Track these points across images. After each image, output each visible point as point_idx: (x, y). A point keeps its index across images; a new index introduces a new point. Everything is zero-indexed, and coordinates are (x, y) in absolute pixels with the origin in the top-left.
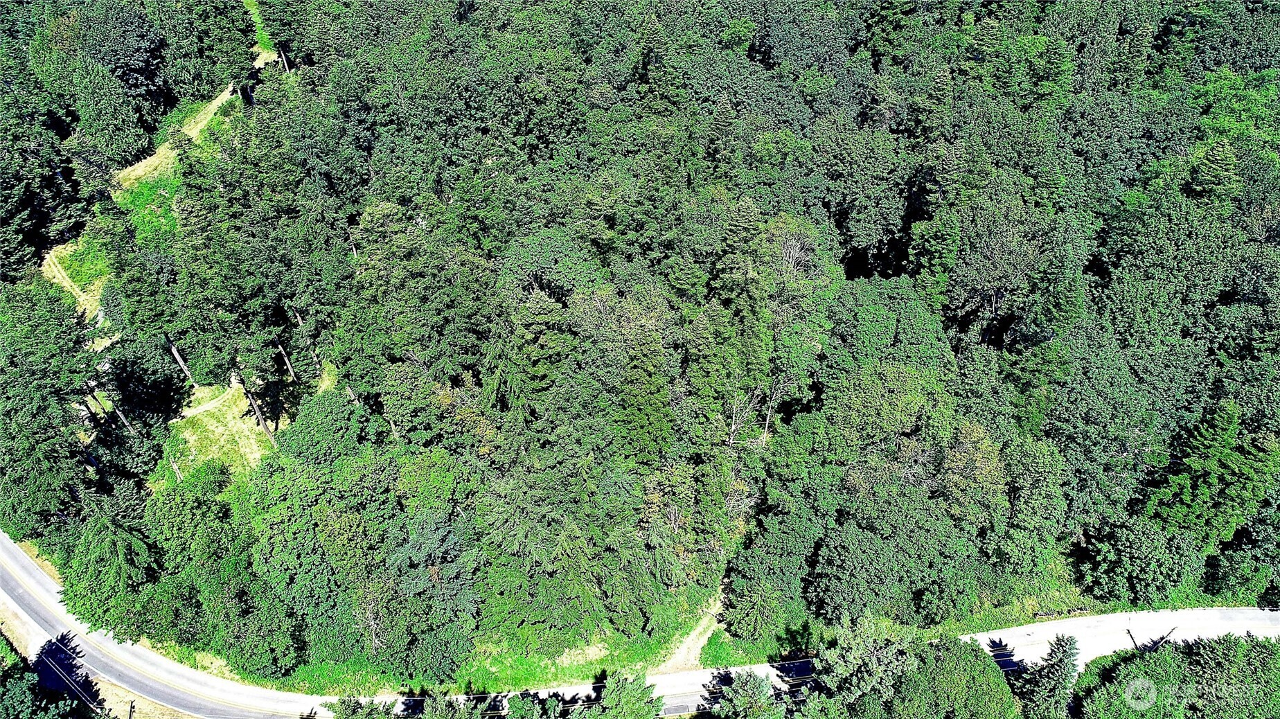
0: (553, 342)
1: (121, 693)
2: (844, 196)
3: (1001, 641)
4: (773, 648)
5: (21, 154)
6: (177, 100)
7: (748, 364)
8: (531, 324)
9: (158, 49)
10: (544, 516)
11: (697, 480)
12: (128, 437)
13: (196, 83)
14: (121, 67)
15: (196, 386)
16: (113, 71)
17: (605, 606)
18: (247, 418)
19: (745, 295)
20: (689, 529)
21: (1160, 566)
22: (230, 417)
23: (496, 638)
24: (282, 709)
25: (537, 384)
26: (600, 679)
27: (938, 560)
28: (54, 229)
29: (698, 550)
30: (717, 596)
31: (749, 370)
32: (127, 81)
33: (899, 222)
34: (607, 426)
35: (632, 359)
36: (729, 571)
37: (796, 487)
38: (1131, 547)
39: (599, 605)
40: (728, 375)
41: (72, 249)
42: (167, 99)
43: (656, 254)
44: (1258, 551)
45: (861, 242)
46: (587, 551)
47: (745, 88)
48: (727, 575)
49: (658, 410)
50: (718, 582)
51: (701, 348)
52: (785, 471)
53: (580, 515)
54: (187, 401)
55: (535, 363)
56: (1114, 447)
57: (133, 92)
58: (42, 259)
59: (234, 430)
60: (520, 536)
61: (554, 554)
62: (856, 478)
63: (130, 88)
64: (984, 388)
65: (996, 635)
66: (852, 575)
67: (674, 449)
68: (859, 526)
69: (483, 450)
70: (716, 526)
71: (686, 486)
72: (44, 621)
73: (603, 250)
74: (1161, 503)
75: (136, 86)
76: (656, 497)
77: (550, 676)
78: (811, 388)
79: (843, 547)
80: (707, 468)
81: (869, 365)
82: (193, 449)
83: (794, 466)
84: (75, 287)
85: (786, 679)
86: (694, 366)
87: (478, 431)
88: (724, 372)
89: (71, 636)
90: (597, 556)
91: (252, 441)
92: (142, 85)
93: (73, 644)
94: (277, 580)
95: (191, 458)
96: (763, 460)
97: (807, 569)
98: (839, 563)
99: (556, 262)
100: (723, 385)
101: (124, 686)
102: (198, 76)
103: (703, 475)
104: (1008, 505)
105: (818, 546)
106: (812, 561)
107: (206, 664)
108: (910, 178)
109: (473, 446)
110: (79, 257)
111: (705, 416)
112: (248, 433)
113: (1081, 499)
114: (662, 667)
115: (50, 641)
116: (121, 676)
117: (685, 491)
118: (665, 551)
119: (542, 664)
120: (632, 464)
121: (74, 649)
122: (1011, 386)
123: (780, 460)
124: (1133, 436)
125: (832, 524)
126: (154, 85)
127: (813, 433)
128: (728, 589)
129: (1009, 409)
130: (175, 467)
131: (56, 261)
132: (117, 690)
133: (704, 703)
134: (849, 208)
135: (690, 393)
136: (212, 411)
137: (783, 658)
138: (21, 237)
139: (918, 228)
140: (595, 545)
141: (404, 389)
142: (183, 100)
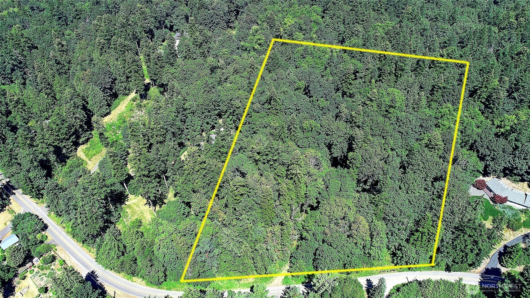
0: (242, 190)
1: (111, 289)
2: (331, 141)
3: (370, 279)
4: (303, 280)
5: (75, 119)
6: (118, 95)
7: (298, 196)
8: (236, 185)
9: (114, 81)
10: (238, 240)
11: (281, 230)
12: (112, 211)
13: (124, 91)
14: (103, 88)
15: (130, 194)
16: (100, 89)
17: (254, 266)
18: (146, 206)
19: (296, 177)
20: (279, 244)
21: (414, 258)
22: (141, 205)
23: (222, 275)
24: (158, 294)
25: (236, 201)
26: (252, 288)
27: (350, 255)
28: (81, 141)
29: (282, 250)
30: (288, 264)
31: (298, 197)
32: (104, 92)
33: (346, 150)
34: (256, 213)
35: (264, 196)
36: (291, 257)
37: (311, 233)
38: (405, 252)
39: (252, 265)
40: (292, 199)
41: (86, 147)
42: (115, 96)
43: (272, 163)
44: (442, 255)
45: (335, 155)
46: (250, 250)
47: (301, 105)
48: (291, 258)
49: (271, 210)
50: (288, 260)
51: (283, 193)
52: (307, 228)
53: (248, 240)
54: (127, 199)
55: (236, 196)
56: (400, 224)
57: (105, 95)
58: (77, 150)
59: (142, 209)
60: (232, 246)
61: (241, 251)
62: (327, 231)
63: (105, 94)
64: (365, 206)
65: (368, 278)
66: (325, 259)
67: (276, 221)
68: (328, 245)
69: (220, 220)
70: (287, 243)
71: (278, 232)
72: (87, 267)
73: (256, 161)
74: (414, 240)
75: (107, 93)
76: (269, 235)
77: (238, 286)
78: (317, 203)
79: (323, 251)
80: (284, 227)
81: (333, 197)
82: (129, 215)
83: (310, 226)
84: (87, 159)
85: (307, 289)
86: (282, 197)
87: (219, 214)
88: (290, 198)
89: (95, 271)
90: (252, 252)
91: (148, 213)
92: (108, 92)
93: (96, 274)
94: (161, 256)
95: (129, 217)
96: (301, 224)
97: (314, 257)
98: (322, 255)
99: (243, 165)
100: (290, 202)
101: (112, 286)
102: (125, 89)
103: (283, 229)
104: (370, 239)
105: (316, 250)
106: (315, 254)
107: (136, 281)
108: (349, 138)
109: (217, 218)
110: (88, 149)
111: (285, 211)
112: (146, 210)
113: (392, 238)
114: (271, 285)
115: (89, 273)
116: (110, 284)
117: (278, 233)
118: (272, 251)
119: (235, 283)
120: (263, 225)
121: (96, 275)
122: (372, 205)
123: (306, 225)
124: (406, 221)
125: (321, 243)
126: (112, 92)
127: (316, 217)
128: (291, 262)
129: (372, 212)
130: (125, 220)
131: (81, 150)
132: (110, 288)
133: (282, 295)
134: (332, 144)
135: (281, 205)
136: (135, 203)
137: (306, 283)
138: (72, 144)
139: (350, 154)
140: (252, 248)
141: (198, 201)
142: (120, 96)
